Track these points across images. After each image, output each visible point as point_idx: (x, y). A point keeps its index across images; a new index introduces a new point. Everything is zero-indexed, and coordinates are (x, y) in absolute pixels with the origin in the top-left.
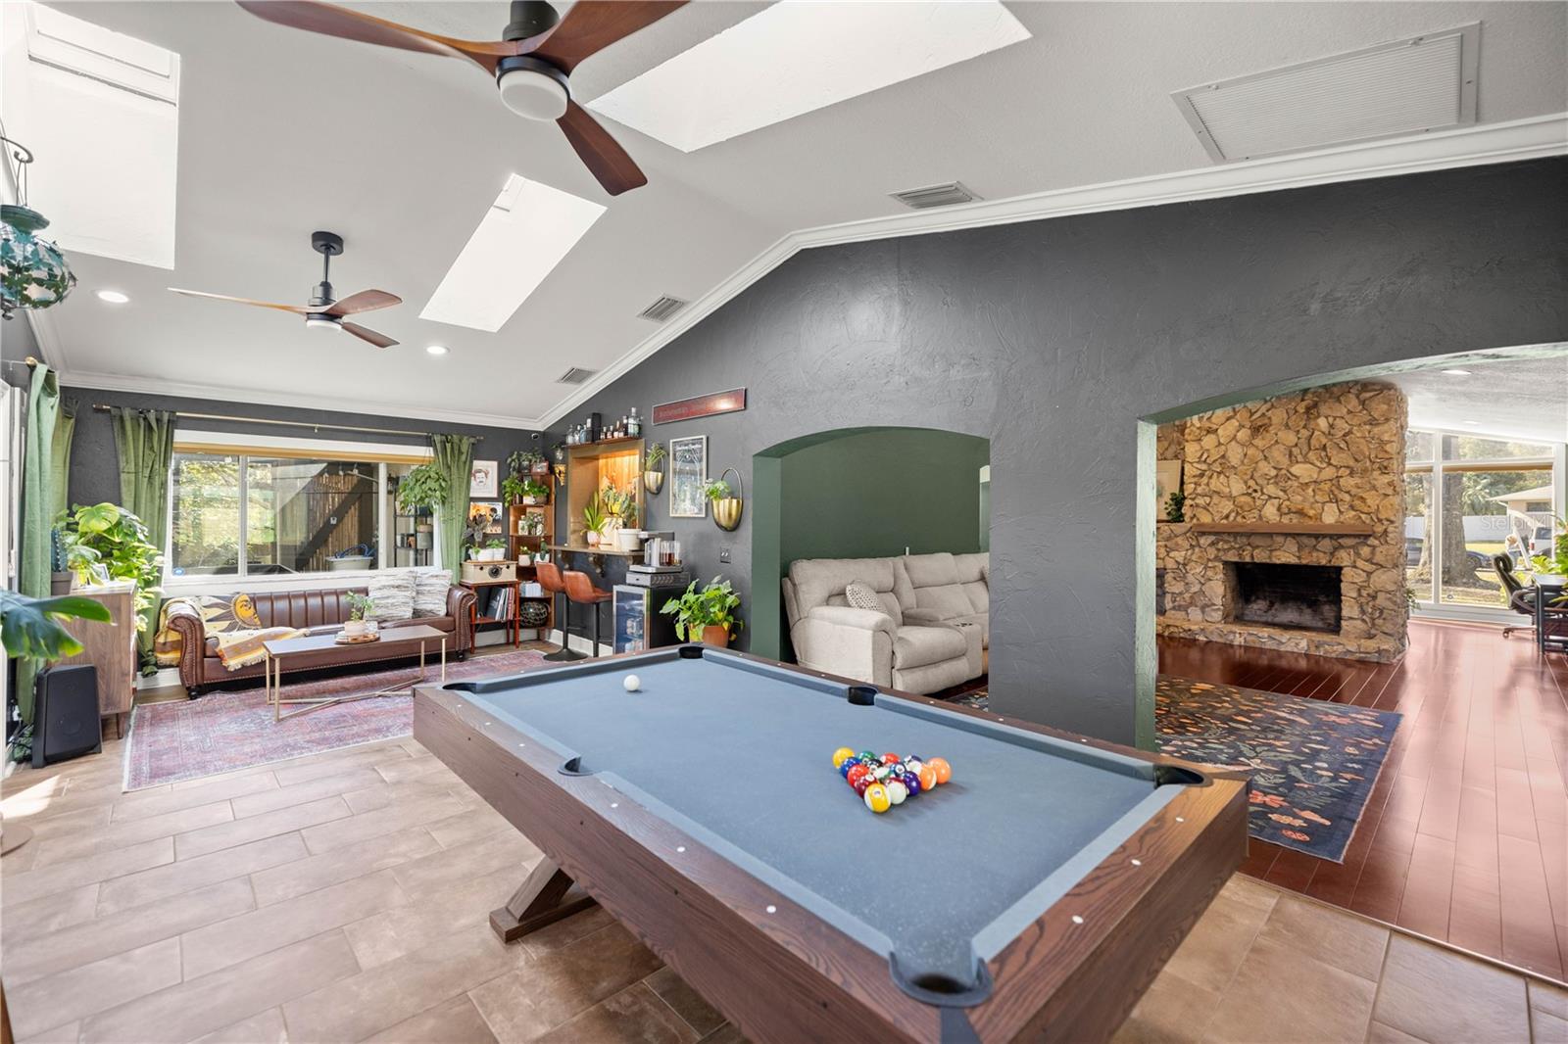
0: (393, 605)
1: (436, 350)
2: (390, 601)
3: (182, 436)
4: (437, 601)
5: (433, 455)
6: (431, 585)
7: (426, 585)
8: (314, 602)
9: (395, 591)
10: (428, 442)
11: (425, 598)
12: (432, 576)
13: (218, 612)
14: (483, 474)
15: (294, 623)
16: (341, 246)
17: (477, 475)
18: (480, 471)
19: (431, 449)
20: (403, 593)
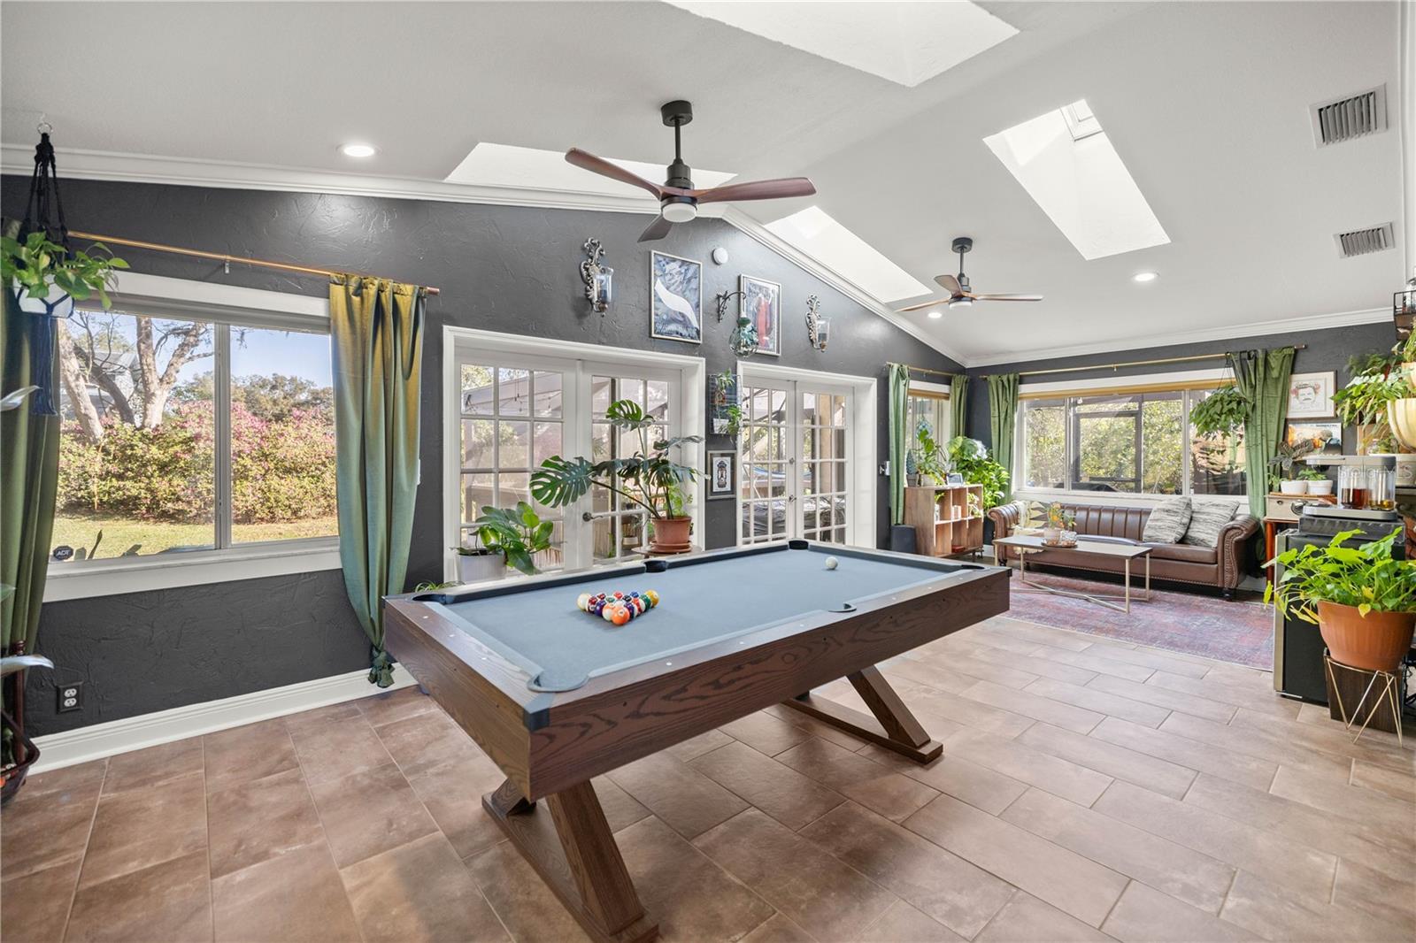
0: (1160, 527)
1: (1145, 277)
2: (1159, 523)
3: (1024, 389)
4: (1210, 532)
5: (1233, 376)
6: (1208, 514)
7: (1204, 513)
8: (1106, 516)
9: (1164, 515)
10: (1228, 363)
11: (1200, 526)
12: (1213, 505)
13: (1038, 513)
14: (1311, 390)
15: (1100, 532)
16: (971, 245)
17: (1301, 391)
18: (1305, 386)
19: (1232, 369)
20: (1173, 518)
